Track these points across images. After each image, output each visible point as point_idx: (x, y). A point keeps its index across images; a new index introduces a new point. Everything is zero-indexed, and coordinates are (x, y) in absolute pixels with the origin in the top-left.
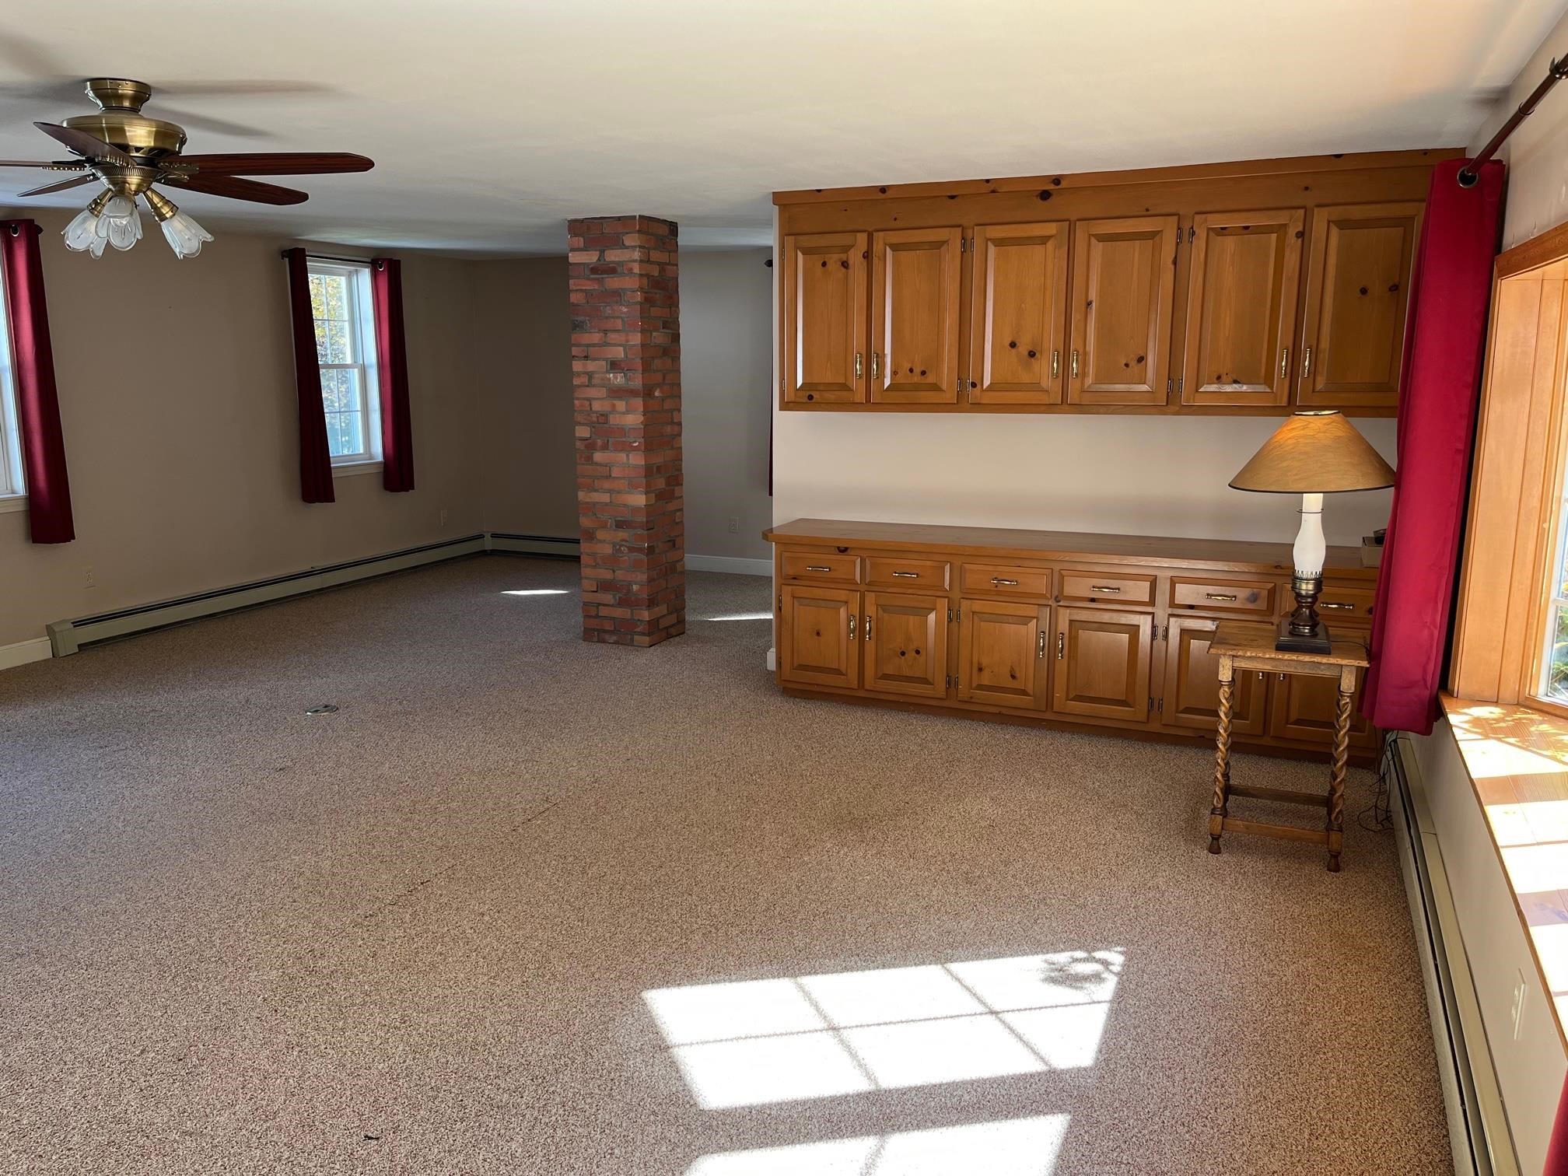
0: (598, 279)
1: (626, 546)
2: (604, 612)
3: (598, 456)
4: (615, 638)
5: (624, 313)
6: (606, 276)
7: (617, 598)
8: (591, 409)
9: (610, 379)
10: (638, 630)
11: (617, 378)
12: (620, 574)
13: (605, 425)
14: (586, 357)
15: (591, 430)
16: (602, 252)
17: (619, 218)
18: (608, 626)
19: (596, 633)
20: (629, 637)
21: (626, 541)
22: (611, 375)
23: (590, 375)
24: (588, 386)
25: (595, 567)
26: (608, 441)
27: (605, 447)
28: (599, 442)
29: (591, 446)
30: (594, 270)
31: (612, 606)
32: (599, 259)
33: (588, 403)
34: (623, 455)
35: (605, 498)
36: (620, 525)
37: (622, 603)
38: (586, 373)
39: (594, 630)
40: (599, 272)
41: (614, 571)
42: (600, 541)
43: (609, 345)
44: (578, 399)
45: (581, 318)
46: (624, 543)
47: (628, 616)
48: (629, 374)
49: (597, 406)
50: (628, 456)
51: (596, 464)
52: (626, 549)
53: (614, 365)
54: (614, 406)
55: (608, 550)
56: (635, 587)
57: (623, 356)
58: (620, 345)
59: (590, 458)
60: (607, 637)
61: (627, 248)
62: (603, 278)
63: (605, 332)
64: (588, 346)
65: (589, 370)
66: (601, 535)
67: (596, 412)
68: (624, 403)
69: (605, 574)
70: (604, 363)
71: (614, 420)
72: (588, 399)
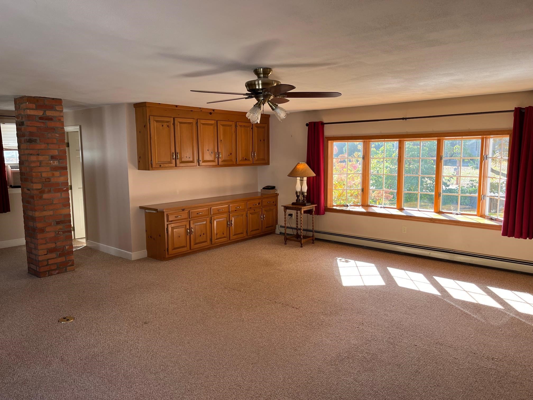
0: (43, 122)
1: (61, 231)
2: (50, 262)
3: (45, 196)
4: (57, 271)
5: (57, 136)
6: (47, 121)
7: (58, 254)
8: (41, 176)
9: (51, 163)
10: (69, 264)
11: (55, 163)
12: (59, 244)
13: (50, 183)
14: (38, 155)
15: (42, 185)
16: (45, 111)
17: (53, 99)
18: (53, 267)
19: (47, 273)
20: (65, 269)
21: (61, 229)
22: (52, 162)
23: (41, 162)
24: (39, 166)
25: (46, 244)
26: (51, 189)
27: (49, 191)
28: (46, 190)
29: (42, 192)
30: (41, 118)
31: (56, 258)
32: (43, 114)
33: (40, 173)
34: (59, 194)
35: (51, 213)
36: (58, 223)
37: (60, 256)
38: (38, 161)
39: (46, 271)
40: (44, 119)
41: (55, 243)
42: (48, 232)
43: (50, 149)
44: (34, 172)
45: (36, 138)
46: (60, 230)
47: (64, 260)
48: (61, 161)
49: (44, 175)
50: (61, 194)
51: (45, 199)
52: (62, 232)
53: (53, 158)
54: (53, 175)
55: (52, 235)
56: (67, 247)
57: (57, 154)
58: (55, 149)
59: (41, 198)
60: (53, 272)
61: (58, 111)
62: (46, 122)
63: (48, 144)
64: (38, 150)
65: (40, 160)
66: (48, 229)
67: (44, 177)
68: (59, 173)
69: (52, 245)
70: (47, 157)
71: (53, 180)
72: (39, 172)
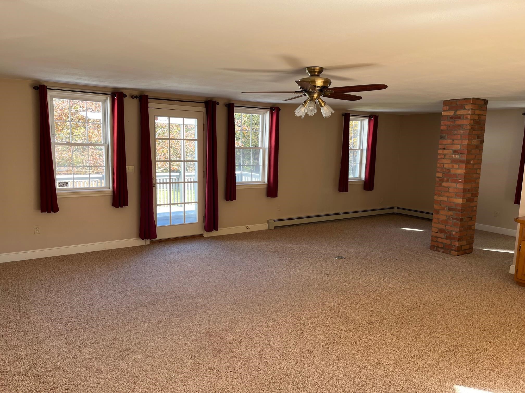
0: (453, 121)
1: (451, 217)
2: (439, 240)
3: (444, 184)
4: (443, 250)
5: (462, 133)
6: (456, 120)
7: (446, 236)
8: (444, 167)
9: (453, 156)
10: (453, 249)
11: (456, 156)
12: (448, 227)
13: (449, 173)
14: (444, 149)
15: (443, 174)
16: (456, 111)
17: (464, 99)
18: (441, 245)
19: (435, 247)
20: (449, 251)
21: (452, 215)
22: (454, 155)
23: (445, 155)
24: (443, 159)
25: (438, 223)
26: (449, 179)
27: (447, 181)
28: (445, 179)
29: (442, 180)
30: (452, 118)
31: (443, 238)
32: (454, 114)
33: (443, 165)
34: (454, 185)
35: (445, 199)
36: (450, 209)
37: (447, 238)
38: (443, 154)
39: (435, 246)
40: (454, 119)
41: (445, 226)
42: (441, 215)
43: (454, 144)
44: (439, 163)
45: (444, 135)
46: (451, 216)
47: (450, 243)
48: (461, 155)
49: (446, 166)
50: (456, 185)
51: (443, 187)
52: (451, 218)
53: (455, 152)
54: (453, 166)
55: (444, 218)
56: (453, 233)
57: (459, 148)
58: (459, 145)
59: (440, 185)
60: (440, 249)
61: (467, 109)
62: (455, 121)
63: (453, 140)
64: (445, 144)
65: (445, 153)
66: (441, 212)
67: (445, 168)
68: (457, 165)
69: (442, 227)
70: (451, 151)
71: (452, 171)
72: (443, 163)
